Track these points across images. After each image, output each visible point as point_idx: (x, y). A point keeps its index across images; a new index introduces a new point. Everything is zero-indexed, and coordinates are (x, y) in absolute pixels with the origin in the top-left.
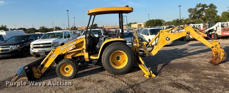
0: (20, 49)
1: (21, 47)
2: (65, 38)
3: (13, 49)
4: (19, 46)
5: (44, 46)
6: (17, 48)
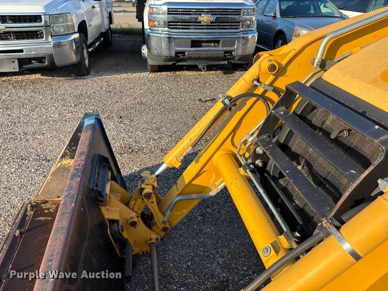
5: (9, 33)
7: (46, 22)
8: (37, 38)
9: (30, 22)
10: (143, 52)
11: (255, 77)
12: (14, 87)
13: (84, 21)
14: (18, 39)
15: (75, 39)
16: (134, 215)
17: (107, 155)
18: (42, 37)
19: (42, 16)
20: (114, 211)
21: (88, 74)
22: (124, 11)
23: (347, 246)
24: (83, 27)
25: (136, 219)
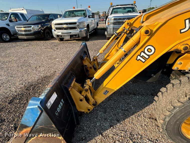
0: (42, 30)
1: (43, 27)
2: (89, 17)
3: (35, 30)
4: (40, 26)
5: (68, 27)
6: (39, 29)
7: (78, 24)
8: (75, 29)
9: (74, 24)
10: (105, 33)
11: (124, 27)
12: (69, 43)
13: (89, 24)
14: (70, 29)
15: (85, 29)
16: (91, 66)
17: (86, 51)
18: (77, 29)
19: (77, 23)
20: (86, 63)
21: (88, 40)
22: (103, 23)
23: (123, 50)
24: (88, 26)
25: (91, 67)
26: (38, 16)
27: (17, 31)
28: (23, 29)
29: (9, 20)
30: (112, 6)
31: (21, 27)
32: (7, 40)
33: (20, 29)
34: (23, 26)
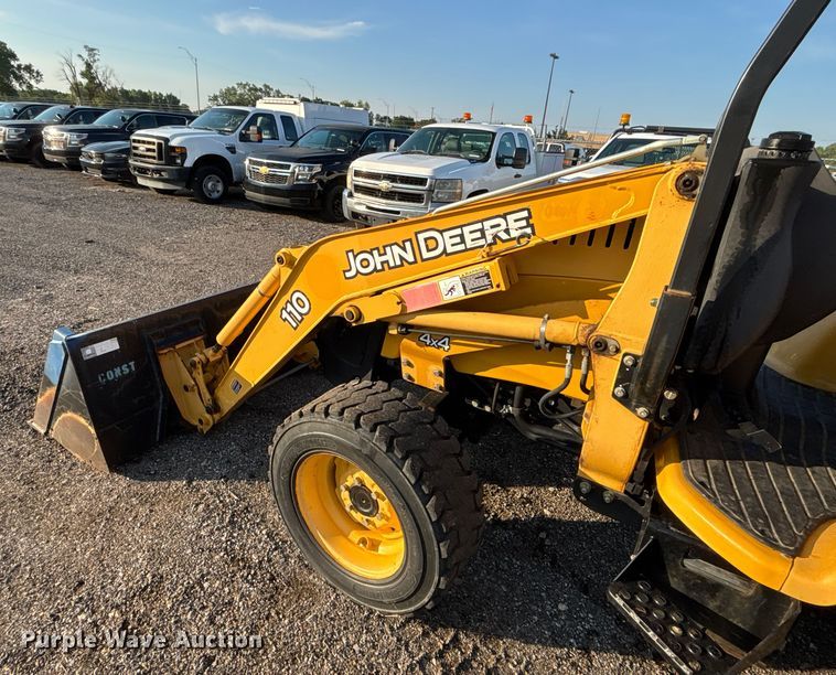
0: (320, 181)
1: (327, 175)
2: (500, 163)
3: (297, 180)
4: (318, 168)
6: (312, 177)
7: (432, 184)
8: (418, 202)
9: (416, 184)
18: (422, 202)
19: (428, 181)
26: (332, 131)
27: (248, 174)
28: (264, 170)
29: (241, 134)
30: (626, 127)
31: (261, 164)
32: (215, 195)
33: (256, 168)
34: (265, 161)
